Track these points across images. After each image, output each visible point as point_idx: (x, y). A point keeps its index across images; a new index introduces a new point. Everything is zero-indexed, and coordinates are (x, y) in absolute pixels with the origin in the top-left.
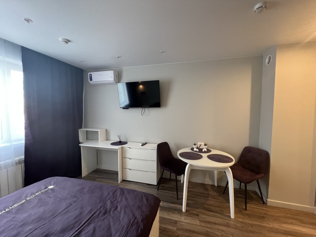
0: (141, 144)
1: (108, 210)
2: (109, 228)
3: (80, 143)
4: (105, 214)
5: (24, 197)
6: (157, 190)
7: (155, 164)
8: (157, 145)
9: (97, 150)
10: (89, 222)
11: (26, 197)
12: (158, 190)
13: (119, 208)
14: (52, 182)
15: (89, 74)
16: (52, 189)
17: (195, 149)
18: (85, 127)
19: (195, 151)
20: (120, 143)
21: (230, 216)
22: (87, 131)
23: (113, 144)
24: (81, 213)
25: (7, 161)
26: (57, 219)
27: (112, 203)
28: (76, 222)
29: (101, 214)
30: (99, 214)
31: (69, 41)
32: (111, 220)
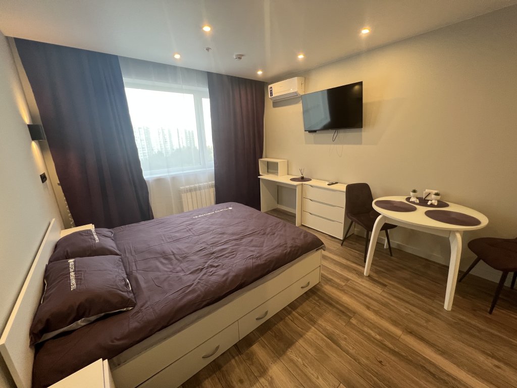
0: (328, 183)
1: (267, 233)
2: (263, 243)
3: (259, 175)
4: (264, 234)
5: (214, 210)
6: (340, 245)
7: (343, 211)
8: (346, 185)
9: (278, 186)
10: (250, 235)
11: (215, 210)
12: (342, 245)
13: (276, 235)
14: (232, 206)
15: (269, 86)
16: (230, 210)
17: (413, 199)
18: (266, 157)
19: (412, 202)
20: (303, 179)
21: (444, 306)
22: (268, 162)
23: (293, 180)
24: (246, 229)
25: (205, 184)
26: (231, 228)
27: (272, 229)
28: (241, 233)
29: (260, 234)
30: (259, 233)
31: (242, 55)
32: (266, 239)
